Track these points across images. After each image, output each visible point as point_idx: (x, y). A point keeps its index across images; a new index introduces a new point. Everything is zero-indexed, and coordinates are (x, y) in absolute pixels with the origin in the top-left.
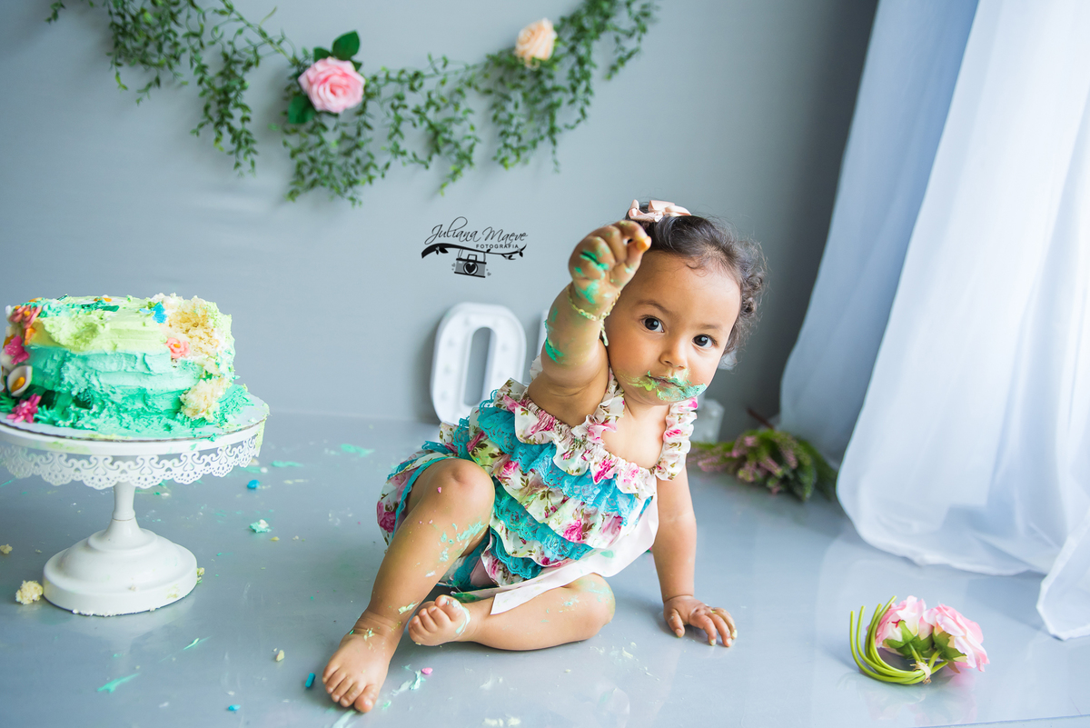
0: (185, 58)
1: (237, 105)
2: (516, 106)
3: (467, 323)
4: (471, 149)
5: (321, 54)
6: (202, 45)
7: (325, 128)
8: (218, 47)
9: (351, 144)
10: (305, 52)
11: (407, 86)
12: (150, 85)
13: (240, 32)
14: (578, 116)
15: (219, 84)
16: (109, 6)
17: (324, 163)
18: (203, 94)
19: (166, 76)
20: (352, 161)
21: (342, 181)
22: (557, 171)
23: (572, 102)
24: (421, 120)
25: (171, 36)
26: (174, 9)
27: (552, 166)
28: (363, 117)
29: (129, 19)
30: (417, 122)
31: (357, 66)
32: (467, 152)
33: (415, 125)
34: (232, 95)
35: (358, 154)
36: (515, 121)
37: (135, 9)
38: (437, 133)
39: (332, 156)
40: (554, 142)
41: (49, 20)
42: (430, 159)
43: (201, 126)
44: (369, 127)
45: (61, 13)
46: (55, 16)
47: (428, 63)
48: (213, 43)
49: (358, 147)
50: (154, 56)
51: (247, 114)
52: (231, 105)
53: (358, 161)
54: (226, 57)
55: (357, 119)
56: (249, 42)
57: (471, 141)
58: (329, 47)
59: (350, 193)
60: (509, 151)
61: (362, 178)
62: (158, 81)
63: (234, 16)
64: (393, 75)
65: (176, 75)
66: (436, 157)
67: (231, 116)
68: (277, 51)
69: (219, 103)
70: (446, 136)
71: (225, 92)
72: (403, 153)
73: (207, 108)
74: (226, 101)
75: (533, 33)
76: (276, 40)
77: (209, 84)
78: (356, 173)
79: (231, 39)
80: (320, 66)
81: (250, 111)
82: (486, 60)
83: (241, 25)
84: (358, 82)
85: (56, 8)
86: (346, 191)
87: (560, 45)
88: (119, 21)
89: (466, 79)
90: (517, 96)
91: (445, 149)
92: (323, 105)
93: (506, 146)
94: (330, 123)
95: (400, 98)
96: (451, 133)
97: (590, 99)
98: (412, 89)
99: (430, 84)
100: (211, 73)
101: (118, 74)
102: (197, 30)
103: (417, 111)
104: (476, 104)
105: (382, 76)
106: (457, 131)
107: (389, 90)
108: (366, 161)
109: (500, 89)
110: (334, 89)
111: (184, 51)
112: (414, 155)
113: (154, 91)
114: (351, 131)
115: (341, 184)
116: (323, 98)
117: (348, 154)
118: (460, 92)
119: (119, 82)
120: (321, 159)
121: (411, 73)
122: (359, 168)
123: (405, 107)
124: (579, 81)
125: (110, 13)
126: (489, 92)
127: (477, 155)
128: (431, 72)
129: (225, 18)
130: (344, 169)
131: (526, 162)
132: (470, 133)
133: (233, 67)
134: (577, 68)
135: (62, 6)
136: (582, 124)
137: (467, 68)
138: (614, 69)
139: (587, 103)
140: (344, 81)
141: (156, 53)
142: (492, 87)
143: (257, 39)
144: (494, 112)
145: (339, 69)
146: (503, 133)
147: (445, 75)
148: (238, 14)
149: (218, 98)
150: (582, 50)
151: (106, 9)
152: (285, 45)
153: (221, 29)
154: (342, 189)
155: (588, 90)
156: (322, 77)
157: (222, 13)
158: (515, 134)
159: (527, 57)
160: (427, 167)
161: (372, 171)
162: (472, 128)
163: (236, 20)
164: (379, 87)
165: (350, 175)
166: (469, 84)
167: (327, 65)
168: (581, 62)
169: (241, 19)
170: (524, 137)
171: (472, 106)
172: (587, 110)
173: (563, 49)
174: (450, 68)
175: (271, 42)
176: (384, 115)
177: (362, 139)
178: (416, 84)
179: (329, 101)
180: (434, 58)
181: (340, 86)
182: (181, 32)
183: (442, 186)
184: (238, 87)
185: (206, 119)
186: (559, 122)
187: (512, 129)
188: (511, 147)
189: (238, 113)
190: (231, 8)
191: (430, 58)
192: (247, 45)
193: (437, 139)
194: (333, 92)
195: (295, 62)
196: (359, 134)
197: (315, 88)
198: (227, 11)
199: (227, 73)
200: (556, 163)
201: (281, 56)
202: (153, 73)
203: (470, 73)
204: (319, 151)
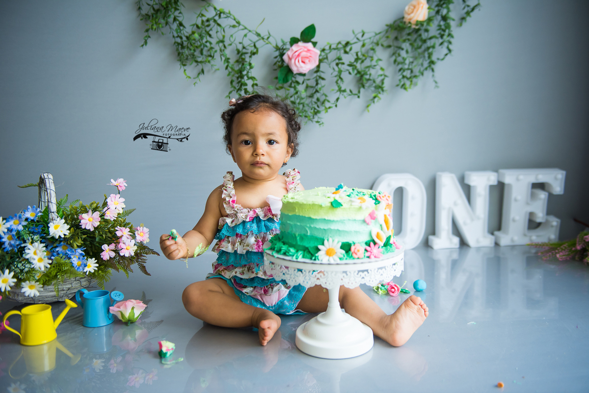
0: (217, 56)
1: (249, 78)
2: (407, 52)
3: (389, 185)
4: (382, 81)
5: (294, 41)
6: (225, 47)
7: (298, 83)
8: (233, 46)
9: (314, 91)
10: (283, 41)
11: (342, 51)
12: (199, 74)
13: (245, 35)
14: (446, 51)
15: (237, 68)
16: (173, 33)
17: (299, 104)
18: (229, 75)
19: (206, 68)
20: (314, 100)
21: (310, 112)
22: (437, 87)
23: (441, 44)
24: (353, 69)
25: (208, 44)
26: (208, 29)
27: (434, 84)
28: (318, 74)
29: (184, 39)
30: (351, 71)
31: (315, 44)
32: (380, 84)
33: (350, 73)
34: (245, 73)
35: (317, 95)
36: (407, 62)
37: (187, 32)
38: (362, 76)
39: (303, 99)
40: (433, 70)
41: (143, 46)
42: (359, 92)
43: (230, 93)
44: (323, 79)
45: (149, 41)
46: (146, 43)
47: (353, 36)
48: (230, 45)
49: (317, 91)
50: (200, 57)
51: (255, 82)
52: (246, 78)
53: (318, 100)
54: (238, 52)
55: (315, 75)
56: (251, 41)
57: (383, 77)
58: (298, 36)
59: (316, 119)
60: (405, 79)
61: (322, 108)
62: (203, 71)
63: (241, 27)
64: (333, 46)
65: (212, 66)
66: (362, 90)
67: (246, 85)
68: (267, 44)
69: (238, 78)
70: (367, 77)
71: (240, 71)
72: (344, 91)
73: (232, 82)
74: (242, 77)
75: (415, 7)
76: (266, 37)
77: (232, 68)
78: (318, 106)
79: (241, 41)
80: (295, 48)
81: (257, 80)
82: (386, 28)
83: (246, 31)
84: (316, 53)
85: (146, 39)
86: (313, 118)
87: (431, 11)
88: (179, 40)
89: (375, 41)
90: (406, 46)
91: (367, 85)
92: (298, 70)
93: (404, 77)
94: (300, 79)
95: (340, 59)
96: (370, 75)
97: (452, 40)
98: (346, 52)
99: (356, 48)
100: (232, 61)
101: (185, 70)
102: (221, 38)
103: (350, 65)
104: (382, 55)
105: (327, 48)
106: (374, 73)
107: (332, 55)
108: (322, 98)
109: (396, 44)
110: (304, 60)
111: (216, 51)
112: (351, 91)
113: (201, 76)
114: (312, 83)
115: (310, 114)
116: (298, 67)
117: (311, 96)
118: (373, 49)
119: (186, 75)
120: (297, 101)
121: (344, 43)
122: (319, 103)
123: (343, 64)
124: (444, 31)
125: (174, 36)
126: (389, 46)
127: (386, 85)
128: (355, 40)
129: (236, 29)
130: (310, 105)
131: (416, 84)
132: (381, 72)
133: (243, 57)
134: (442, 23)
135: (149, 37)
136: (449, 55)
137: (376, 34)
138: (463, 19)
139: (450, 43)
140: (309, 54)
141: (200, 55)
142: (391, 44)
143: (255, 38)
144: (394, 58)
145: (305, 47)
146: (400, 70)
147: (364, 40)
148: (243, 26)
149: (237, 75)
150: (444, 12)
151: (171, 35)
152: (271, 39)
153: (234, 36)
154: (312, 117)
155: (449, 35)
156: (297, 54)
157: (234, 26)
158: (408, 69)
159: (413, 21)
160: (359, 97)
161: (327, 105)
162: (382, 69)
163: (243, 29)
164: (327, 55)
165: (315, 109)
166: (377, 44)
167: (299, 46)
168: (444, 18)
169: (246, 28)
170: (414, 70)
171: (380, 58)
172: (451, 47)
173: (433, 13)
174: (366, 36)
175: (263, 39)
176: (332, 71)
177: (319, 86)
178: (348, 49)
179: (301, 67)
180: (356, 32)
181: (307, 58)
182: (214, 41)
183: (368, 106)
184: (248, 67)
185: (233, 89)
186: (434, 58)
187: (406, 67)
188: (407, 78)
189: (250, 83)
190: (238, 23)
191: (353, 32)
192: (250, 42)
193: (361, 79)
194: (303, 62)
195: (277, 48)
196: (317, 84)
197: (293, 61)
198: (237, 25)
199: (241, 61)
200: (436, 82)
201: (269, 45)
202: (200, 66)
203: (378, 37)
204: (296, 96)
